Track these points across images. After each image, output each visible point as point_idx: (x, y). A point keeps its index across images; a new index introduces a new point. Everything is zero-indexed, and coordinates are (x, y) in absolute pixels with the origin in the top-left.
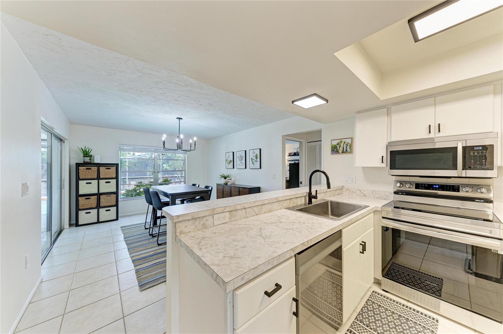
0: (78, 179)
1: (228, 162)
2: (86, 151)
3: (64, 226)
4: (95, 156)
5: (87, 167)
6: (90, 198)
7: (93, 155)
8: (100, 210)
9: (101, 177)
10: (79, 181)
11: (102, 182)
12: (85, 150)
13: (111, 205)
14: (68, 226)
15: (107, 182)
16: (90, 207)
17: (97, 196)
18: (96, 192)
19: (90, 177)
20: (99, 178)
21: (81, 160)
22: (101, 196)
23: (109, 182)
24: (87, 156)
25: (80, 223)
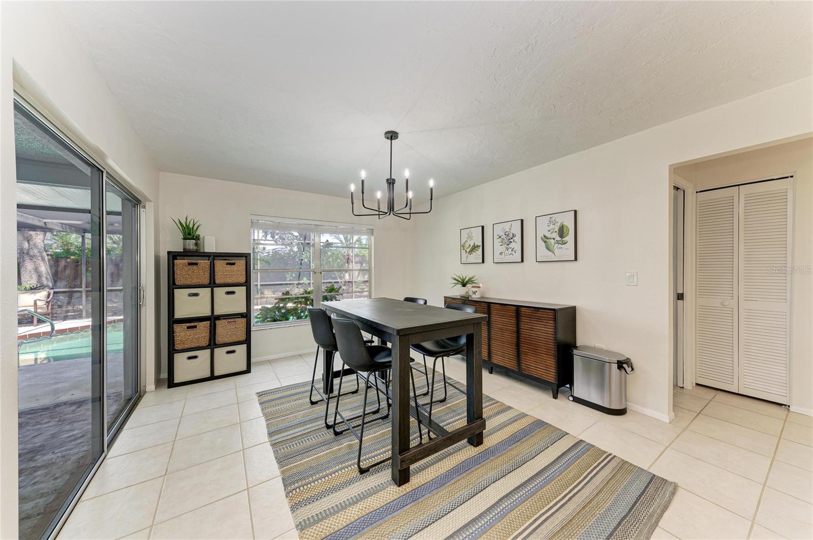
0: (173, 285)
1: (468, 250)
2: (188, 227)
3: (145, 387)
4: (205, 237)
5: (190, 261)
6: (195, 327)
7: (201, 237)
8: (216, 350)
9: (217, 281)
10: (175, 290)
11: (220, 292)
12: (186, 223)
13: (237, 340)
14: (154, 386)
15: (228, 293)
16: (197, 345)
17: (209, 322)
18: (208, 313)
19: (195, 281)
20: (212, 284)
21: (178, 246)
22: (217, 322)
23: (233, 293)
24: (190, 237)
25: (177, 380)
